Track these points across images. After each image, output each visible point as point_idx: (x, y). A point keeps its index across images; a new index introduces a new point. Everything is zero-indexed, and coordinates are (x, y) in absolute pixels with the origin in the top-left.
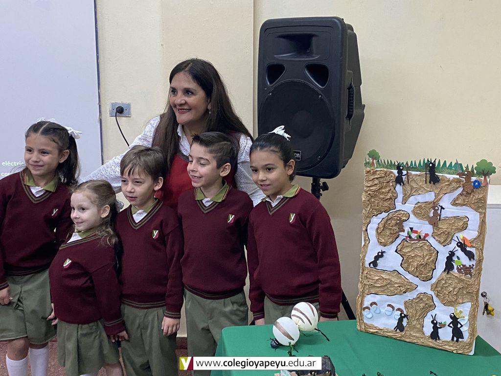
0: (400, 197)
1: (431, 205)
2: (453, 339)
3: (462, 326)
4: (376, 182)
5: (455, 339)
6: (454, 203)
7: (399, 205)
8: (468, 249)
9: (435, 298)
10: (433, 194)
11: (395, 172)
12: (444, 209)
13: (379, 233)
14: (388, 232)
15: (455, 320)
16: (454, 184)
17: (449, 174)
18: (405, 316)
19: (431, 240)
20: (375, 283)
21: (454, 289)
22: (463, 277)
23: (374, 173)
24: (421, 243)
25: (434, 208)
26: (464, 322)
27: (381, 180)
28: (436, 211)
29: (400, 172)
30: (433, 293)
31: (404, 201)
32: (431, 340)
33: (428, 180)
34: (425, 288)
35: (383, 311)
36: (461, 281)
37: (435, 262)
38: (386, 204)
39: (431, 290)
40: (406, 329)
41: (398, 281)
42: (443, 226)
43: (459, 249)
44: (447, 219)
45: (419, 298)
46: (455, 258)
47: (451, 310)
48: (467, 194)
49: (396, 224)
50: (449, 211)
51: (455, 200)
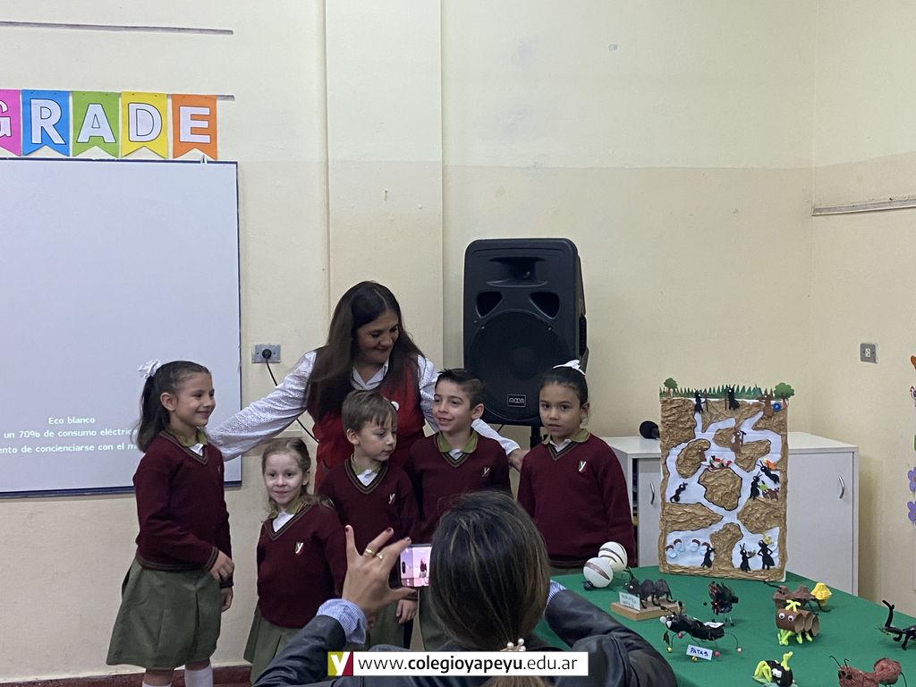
0: (700, 426)
1: (733, 431)
2: (763, 568)
3: (772, 552)
4: (674, 411)
5: (766, 567)
6: (755, 428)
7: (699, 434)
8: (772, 473)
9: (742, 527)
10: (733, 420)
11: (694, 400)
12: (745, 434)
13: (679, 464)
14: (689, 463)
15: (764, 546)
16: (754, 409)
17: (749, 398)
18: (713, 550)
19: (734, 467)
20: (678, 518)
21: (761, 514)
22: (770, 502)
23: (672, 402)
24: (724, 472)
25: (735, 434)
26: (774, 549)
27: (679, 409)
28: (737, 437)
29: (698, 399)
30: (739, 522)
31: (704, 430)
32: (741, 572)
33: (728, 406)
34: (730, 518)
35: (688, 548)
36: (769, 505)
37: (739, 489)
38: (686, 434)
39: (738, 518)
40: (713, 564)
41: (703, 513)
42: (746, 452)
43: (763, 473)
44: (749, 444)
45: (726, 529)
46: (760, 483)
47: (760, 537)
48: (767, 417)
49: (698, 453)
50: (751, 436)
51: (756, 425)
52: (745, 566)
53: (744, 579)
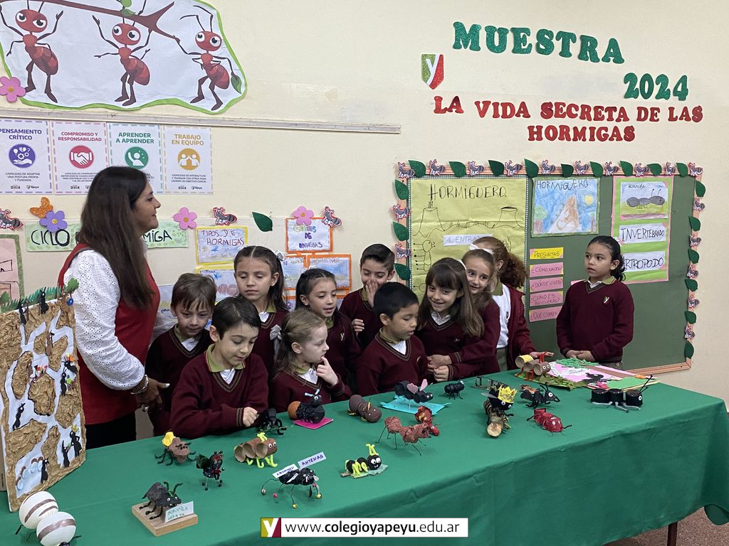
1: (46, 335)
2: (76, 456)
3: (79, 438)
4: (8, 329)
5: (77, 454)
6: (59, 326)
7: (24, 347)
8: (71, 365)
9: (60, 427)
11: (19, 311)
12: (54, 334)
15: (73, 436)
19: (49, 371)
23: (6, 319)
24: (43, 379)
25: (47, 337)
27: (11, 324)
28: (48, 339)
29: (21, 310)
30: (57, 423)
31: (27, 341)
32: (66, 469)
33: (40, 311)
34: (51, 422)
35: (30, 471)
36: (73, 396)
39: (56, 419)
40: (48, 475)
42: (55, 352)
43: (66, 368)
44: (56, 343)
46: (66, 379)
47: (69, 429)
48: (63, 314)
50: (56, 335)
51: (58, 323)
52: (66, 463)
53: (68, 475)
